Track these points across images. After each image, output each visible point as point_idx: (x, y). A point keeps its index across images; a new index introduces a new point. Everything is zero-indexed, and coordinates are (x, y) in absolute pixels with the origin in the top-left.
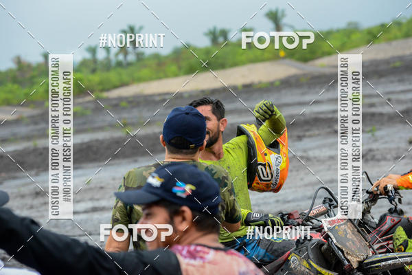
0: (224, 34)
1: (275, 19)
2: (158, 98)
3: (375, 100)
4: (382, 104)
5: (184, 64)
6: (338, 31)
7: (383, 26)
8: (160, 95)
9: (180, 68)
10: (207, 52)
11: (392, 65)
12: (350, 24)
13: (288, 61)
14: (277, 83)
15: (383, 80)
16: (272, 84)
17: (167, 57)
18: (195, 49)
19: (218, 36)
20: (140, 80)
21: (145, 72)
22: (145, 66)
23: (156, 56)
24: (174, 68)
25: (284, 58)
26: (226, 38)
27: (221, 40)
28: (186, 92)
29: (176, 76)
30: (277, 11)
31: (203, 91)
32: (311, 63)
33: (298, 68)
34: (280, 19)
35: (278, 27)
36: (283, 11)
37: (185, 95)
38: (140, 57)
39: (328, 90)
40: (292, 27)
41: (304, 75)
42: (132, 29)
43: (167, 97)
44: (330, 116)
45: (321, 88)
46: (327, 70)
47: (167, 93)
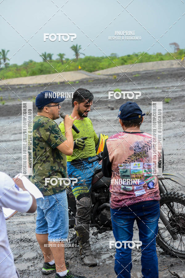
0: (50, 56)
1: (75, 49)
2: (17, 87)
5: (30, 70)
6: (107, 57)
7: (129, 56)
8: (18, 85)
9: (27, 72)
10: (42, 65)
11: (134, 76)
12: (112, 54)
13: (82, 71)
14: (77, 82)
15: (130, 83)
16: (75, 82)
17: (21, 66)
18: (35, 63)
19: (47, 57)
20: (7, 77)
21: (10, 73)
22: (10, 70)
23: (15, 66)
24: (24, 72)
26: (51, 58)
28: (31, 84)
29: (26, 76)
30: (77, 46)
31: (40, 84)
32: (94, 73)
33: (87, 75)
34: (78, 50)
35: (77, 54)
36: (80, 46)
37: (31, 86)
38: (7, 65)
39: (103, 87)
40: (84, 54)
41: (91, 78)
42: (3, 51)
43: (22, 86)
44: (105, 100)
45: (100, 86)
46: (102, 77)
47: (21, 85)
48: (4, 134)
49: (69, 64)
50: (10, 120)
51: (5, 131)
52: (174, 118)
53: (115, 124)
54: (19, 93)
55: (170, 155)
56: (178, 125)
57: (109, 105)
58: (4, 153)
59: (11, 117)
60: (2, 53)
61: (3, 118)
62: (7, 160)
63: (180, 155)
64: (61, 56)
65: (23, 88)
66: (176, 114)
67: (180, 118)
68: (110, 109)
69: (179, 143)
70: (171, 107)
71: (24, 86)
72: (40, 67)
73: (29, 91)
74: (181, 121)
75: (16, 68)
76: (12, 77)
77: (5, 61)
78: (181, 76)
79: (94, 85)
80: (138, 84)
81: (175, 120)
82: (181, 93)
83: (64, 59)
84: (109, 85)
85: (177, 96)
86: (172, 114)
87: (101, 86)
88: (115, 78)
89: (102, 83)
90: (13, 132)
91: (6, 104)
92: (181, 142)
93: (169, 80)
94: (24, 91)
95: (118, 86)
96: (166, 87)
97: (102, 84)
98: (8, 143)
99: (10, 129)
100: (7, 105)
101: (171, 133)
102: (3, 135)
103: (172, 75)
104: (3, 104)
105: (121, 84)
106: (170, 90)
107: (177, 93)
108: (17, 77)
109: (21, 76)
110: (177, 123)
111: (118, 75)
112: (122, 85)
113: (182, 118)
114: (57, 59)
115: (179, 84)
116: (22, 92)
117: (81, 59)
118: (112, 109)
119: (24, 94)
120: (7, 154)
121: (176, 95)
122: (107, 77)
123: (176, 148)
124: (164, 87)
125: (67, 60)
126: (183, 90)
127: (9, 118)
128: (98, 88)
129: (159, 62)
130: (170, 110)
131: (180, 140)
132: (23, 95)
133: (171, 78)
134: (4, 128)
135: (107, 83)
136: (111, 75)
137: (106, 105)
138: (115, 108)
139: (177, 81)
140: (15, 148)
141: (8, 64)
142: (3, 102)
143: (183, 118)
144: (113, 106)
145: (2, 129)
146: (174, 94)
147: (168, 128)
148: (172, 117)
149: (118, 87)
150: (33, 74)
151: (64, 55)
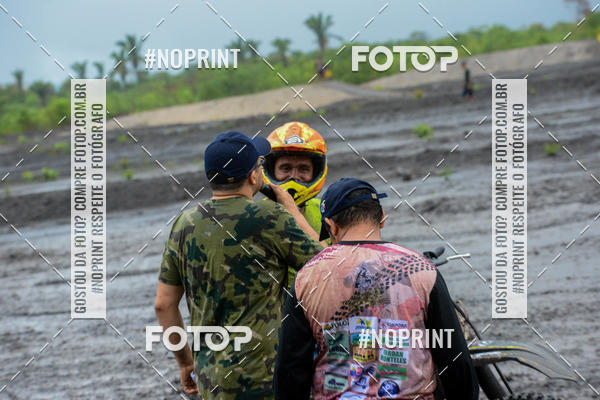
1: (317, 25)
2: (167, 132)
3: (448, 134)
4: (457, 140)
5: (200, 86)
8: (170, 126)
9: (194, 92)
10: (230, 70)
13: (334, 83)
14: (322, 111)
15: (458, 107)
16: (315, 113)
17: (178, 77)
19: (246, 50)
20: (143, 107)
21: (150, 97)
22: (150, 89)
23: (164, 76)
24: (187, 92)
25: (331, 79)
26: (254, 53)
27: (248, 55)
28: (203, 123)
29: (190, 102)
30: (320, 16)
31: (225, 122)
32: (364, 85)
33: (349, 92)
34: (325, 28)
35: (322, 39)
36: (329, 18)
37: (203, 127)
38: (143, 76)
39: (388, 121)
40: (340, 39)
41: (356, 101)
42: (132, 40)
43: (179, 130)
44: (391, 154)
45: (378, 118)
46: (386, 95)
47: (179, 125)
48: (124, 254)
49: (301, 64)
50: (141, 219)
51: (128, 247)
52: (565, 194)
53: (411, 219)
54: (171, 147)
55: (547, 293)
56: (576, 214)
57: (400, 170)
58: (123, 304)
59: (145, 211)
60: (128, 45)
61: (125, 214)
62: (126, 323)
63: (575, 292)
64: (281, 45)
65: (183, 133)
66: (569, 184)
67: (582, 195)
68: (400, 179)
69: (575, 260)
70: (560, 165)
71: (186, 129)
72: (225, 77)
73: (197, 141)
74: (583, 201)
75: (164, 83)
76: (155, 107)
77: (135, 64)
78: (592, 83)
79: (364, 118)
80: (479, 109)
81: (569, 200)
82: (591, 128)
83: (288, 54)
84: (402, 116)
85: (580, 136)
86: (561, 183)
87: (382, 120)
88: (419, 96)
89: (384, 111)
90: (149, 250)
91: (136, 176)
92: (582, 259)
93: (561, 94)
94: (185, 142)
95: (426, 116)
96: (552, 114)
97: (385, 115)
98: (135, 279)
99: (140, 242)
100: (137, 181)
101: (554, 235)
102: (123, 259)
103: (567, 80)
104: (129, 177)
105: (433, 111)
106: (560, 122)
107: (580, 130)
108: (168, 105)
109: (178, 103)
110: (574, 207)
111: (427, 87)
112: (437, 114)
113: (587, 195)
114: (271, 55)
115: (586, 103)
116: (179, 144)
117: (333, 51)
118: (407, 178)
119: (184, 148)
120: (130, 307)
121: (577, 133)
122: (399, 95)
123: (565, 275)
124: (546, 115)
125: (297, 54)
126: (595, 121)
127: (140, 214)
128: (373, 124)
129: (537, 48)
130: (557, 175)
131: (577, 253)
132: (181, 152)
133: (565, 89)
134: (124, 240)
135: (397, 110)
136: (411, 89)
137: (391, 169)
138: (413, 176)
139: (581, 96)
140: (149, 291)
141: (145, 73)
142: (129, 171)
143: (591, 194)
144: (408, 171)
145: (121, 242)
146: (573, 130)
147: (549, 220)
148: (560, 193)
149: (427, 120)
150: (210, 95)
151: (287, 42)
